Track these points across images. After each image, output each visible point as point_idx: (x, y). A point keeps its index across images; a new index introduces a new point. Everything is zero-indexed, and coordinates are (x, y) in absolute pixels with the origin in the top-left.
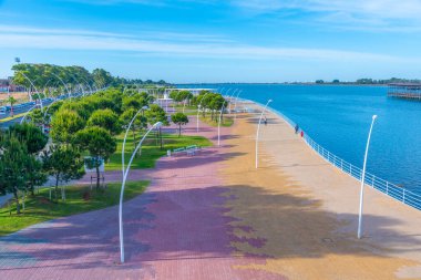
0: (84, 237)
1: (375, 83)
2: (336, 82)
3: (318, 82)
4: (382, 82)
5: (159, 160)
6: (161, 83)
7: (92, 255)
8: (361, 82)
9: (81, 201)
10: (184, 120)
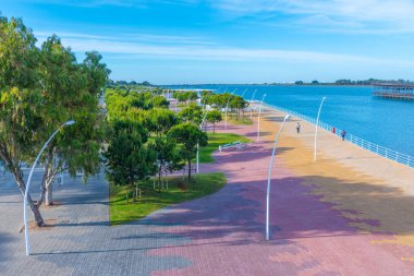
0: (212, 220)
1: (354, 83)
2: (315, 82)
3: (297, 83)
4: (360, 83)
5: (213, 154)
6: (146, 84)
7: (234, 234)
8: (340, 83)
9: (180, 191)
10: (219, 118)
